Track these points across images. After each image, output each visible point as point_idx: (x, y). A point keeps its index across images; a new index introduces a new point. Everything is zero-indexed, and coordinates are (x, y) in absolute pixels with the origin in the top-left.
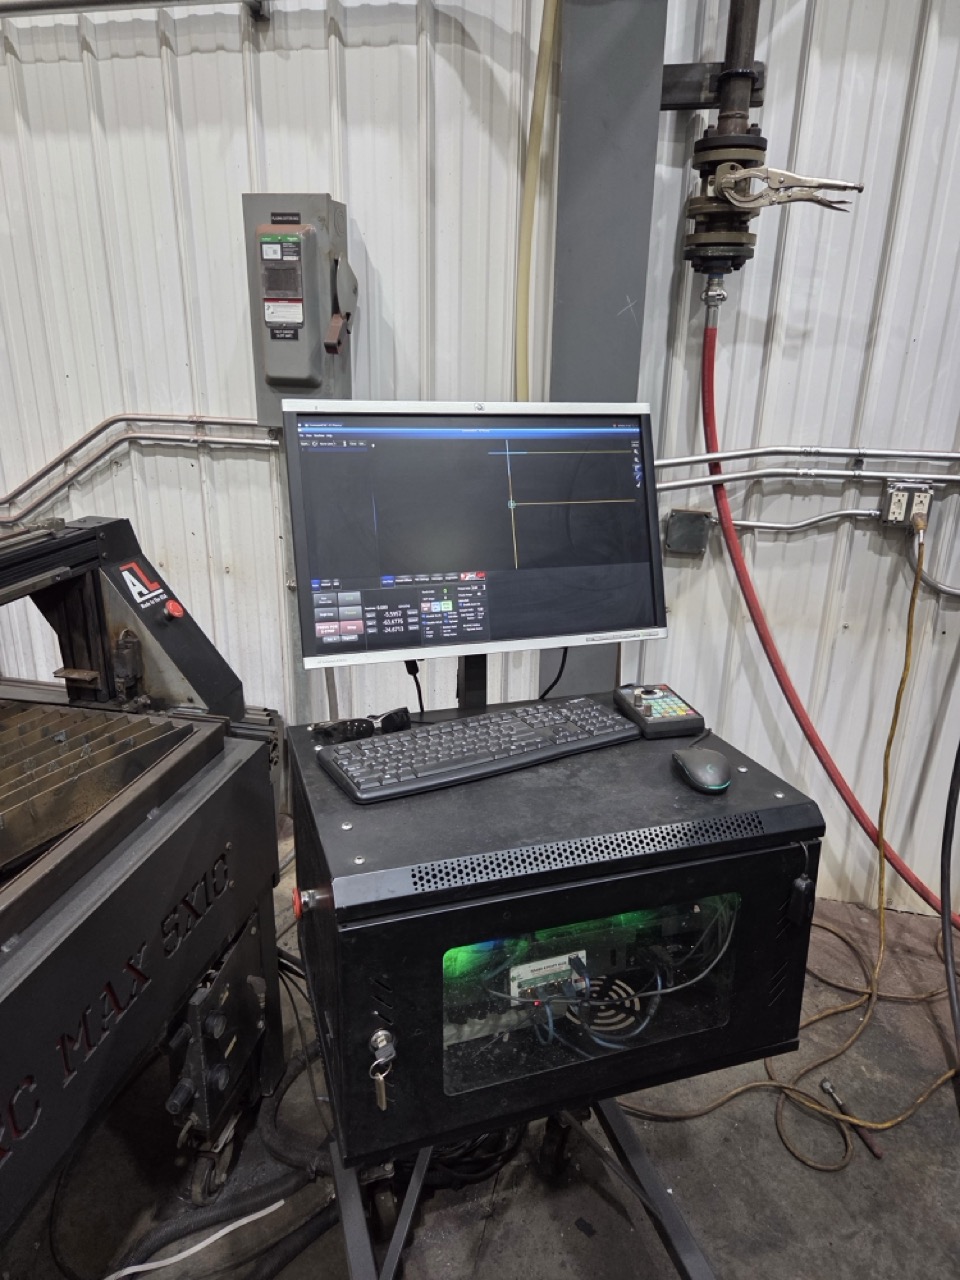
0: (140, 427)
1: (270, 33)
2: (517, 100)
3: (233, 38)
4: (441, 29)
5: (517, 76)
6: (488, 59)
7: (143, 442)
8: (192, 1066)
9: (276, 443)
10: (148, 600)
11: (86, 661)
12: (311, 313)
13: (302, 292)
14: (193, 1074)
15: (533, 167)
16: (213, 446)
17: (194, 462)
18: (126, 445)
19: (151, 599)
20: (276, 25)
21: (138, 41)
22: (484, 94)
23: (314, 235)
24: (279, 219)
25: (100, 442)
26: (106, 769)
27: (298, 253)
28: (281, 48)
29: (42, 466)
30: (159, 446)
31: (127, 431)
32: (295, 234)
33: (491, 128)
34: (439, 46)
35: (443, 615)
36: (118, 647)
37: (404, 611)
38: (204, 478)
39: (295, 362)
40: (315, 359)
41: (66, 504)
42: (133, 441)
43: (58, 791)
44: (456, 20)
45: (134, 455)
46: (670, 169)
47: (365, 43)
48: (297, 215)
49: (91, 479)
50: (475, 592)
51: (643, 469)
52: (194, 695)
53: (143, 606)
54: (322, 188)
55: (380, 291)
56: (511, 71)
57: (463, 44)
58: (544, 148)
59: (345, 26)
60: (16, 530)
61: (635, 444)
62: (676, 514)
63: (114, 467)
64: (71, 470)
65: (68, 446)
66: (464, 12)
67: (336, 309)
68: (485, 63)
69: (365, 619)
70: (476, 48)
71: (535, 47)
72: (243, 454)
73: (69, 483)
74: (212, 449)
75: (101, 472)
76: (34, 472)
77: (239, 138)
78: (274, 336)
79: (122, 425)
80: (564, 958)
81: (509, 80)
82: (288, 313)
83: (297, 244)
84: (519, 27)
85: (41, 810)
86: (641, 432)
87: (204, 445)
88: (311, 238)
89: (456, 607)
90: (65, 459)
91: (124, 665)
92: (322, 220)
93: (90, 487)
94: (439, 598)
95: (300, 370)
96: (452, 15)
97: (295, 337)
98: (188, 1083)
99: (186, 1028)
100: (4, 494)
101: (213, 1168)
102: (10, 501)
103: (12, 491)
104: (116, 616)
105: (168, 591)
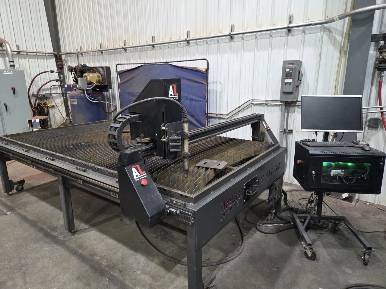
0: (254, 101)
1: (291, 33)
2: (340, 41)
3: (284, 34)
4: (325, 30)
5: (340, 37)
6: (335, 35)
7: (255, 104)
8: (273, 194)
9: (282, 104)
11: (256, 135)
12: (294, 81)
13: (293, 77)
15: (343, 53)
16: (268, 104)
17: (264, 107)
18: (251, 104)
19: (266, 127)
20: (292, 32)
21: (266, 36)
22: (333, 41)
23: (296, 67)
24: (289, 64)
25: (246, 104)
27: (293, 70)
28: (293, 35)
29: (235, 109)
30: (258, 105)
31: (252, 102)
32: (292, 67)
33: (334, 46)
34: (324, 33)
36: (262, 133)
38: (266, 110)
39: (289, 89)
40: (293, 88)
41: (238, 115)
42: (253, 104)
44: (329, 28)
45: (253, 106)
46: (373, 52)
47: (309, 34)
48: (293, 64)
49: (243, 111)
52: (273, 142)
54: (298, 59)
55: (307, 76)
56: (339, 36)
57: (330, 32)
58: (345, 49)
59: (306, 31)
62: (371, 119)
63: (248, 108)
64: (240, 109)
65: (240, 105)
66: (330, 27)
67: (299, 79)
68: (334, 35)
70: (332, 33)
71: (345, 32)
72: (274, 106)
73: (239, 111)
74: (268, 105)
75: (246, 109)
77: (282, 51)
78: (286, 85)
79: (251, 101)
80: (340, 171)
81: (339, 38)
82: (290, 81)
83: (293, 69)
84: (342, 29)
86: (360, 100)
87: (266, 104)
88: (295, 67)
90: (239, 107)
91: (262, 136)
92: (298, 64)
95: (290, 91)
96: (328, 28)
97: (290, 85)
98: (272, 196)
99: (273, 187)
100: (226, 113)
101: (272, 215)
102: (228, 115)
103: (228, 112)
104: (261, 129)
105: (268, 126)
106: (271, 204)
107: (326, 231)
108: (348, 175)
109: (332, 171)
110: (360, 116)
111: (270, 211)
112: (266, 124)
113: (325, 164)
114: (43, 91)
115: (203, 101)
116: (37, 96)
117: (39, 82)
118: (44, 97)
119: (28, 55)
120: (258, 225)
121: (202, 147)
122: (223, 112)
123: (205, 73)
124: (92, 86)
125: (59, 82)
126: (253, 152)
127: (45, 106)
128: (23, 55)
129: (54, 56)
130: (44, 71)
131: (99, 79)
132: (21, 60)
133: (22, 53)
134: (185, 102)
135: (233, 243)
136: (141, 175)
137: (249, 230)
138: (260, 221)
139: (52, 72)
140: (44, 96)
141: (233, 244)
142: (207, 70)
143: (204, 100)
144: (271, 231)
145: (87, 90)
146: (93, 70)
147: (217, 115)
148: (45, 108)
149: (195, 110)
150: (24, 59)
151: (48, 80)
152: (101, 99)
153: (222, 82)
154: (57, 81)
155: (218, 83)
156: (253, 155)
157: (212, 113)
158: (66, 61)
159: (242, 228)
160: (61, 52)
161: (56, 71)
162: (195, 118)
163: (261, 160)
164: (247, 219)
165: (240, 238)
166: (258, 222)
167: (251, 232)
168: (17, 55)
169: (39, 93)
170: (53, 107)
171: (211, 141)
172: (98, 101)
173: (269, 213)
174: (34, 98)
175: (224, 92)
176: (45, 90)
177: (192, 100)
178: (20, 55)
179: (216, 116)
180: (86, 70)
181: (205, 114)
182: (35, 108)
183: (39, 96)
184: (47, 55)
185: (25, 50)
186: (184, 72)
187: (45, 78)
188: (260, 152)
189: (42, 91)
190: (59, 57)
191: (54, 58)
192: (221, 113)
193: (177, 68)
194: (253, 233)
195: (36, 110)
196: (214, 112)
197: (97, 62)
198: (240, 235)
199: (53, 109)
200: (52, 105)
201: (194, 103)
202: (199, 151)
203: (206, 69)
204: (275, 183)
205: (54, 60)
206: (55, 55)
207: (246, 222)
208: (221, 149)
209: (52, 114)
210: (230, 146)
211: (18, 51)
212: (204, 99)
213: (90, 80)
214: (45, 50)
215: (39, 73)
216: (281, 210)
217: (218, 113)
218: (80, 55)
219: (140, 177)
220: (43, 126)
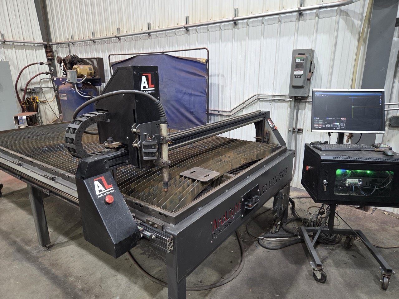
0: (260, 96)
1: (303, 17)
2: (359, 26)
3: (294, 19)
4: (342, 13)
5: (359, 22)
6: (353, 19)
7: (261, 99)
8: (278, 204)
9: (291, 99)
11: (260, 136)
12: (305, 73)
13: (304, 68)
14: (278, 205)
15: (361, 40)
16: (276, 100)
17: (271, 103)
18: (257, 100)
19: (272, 126)
20: (304, 16)
21: (274, 21)
22: (351, 26)
23: (308, 57)
24: (300, 54)
25: (252, 100)
26: (268, 150)
27: (304, 61)
28: (304, 20)
29: (238, 104)
30: (264, 100)
31: (257, 97)
32: (303, 57)
33: (352, 32)
34: (341, 17)
35: (337, 125)
36: (266, 133)
37: (330, 124)
38: (273, 107)
39: (299, 82)
40: (304, 82)
41: (242, 112)
42: (258, 99)
43: (264, 151)
44: (346, 12)
45: (258, 102)
46: (397, 38)
47: (324, 18)
48: (304, 53)
49: (248, 107)
50: (344, 122)
51: (382, 101)
52: (279, 143)
54: (310, 48)
55: (320, 67)
56: (358, 20)
57: (347, 16)
58: (365, 35)
59: (320, 15)
60: (231, 118)
61: (381, 97)
62: (393, 117)
63: (253, 105)
64: (244, 105)
65: (245, 100)
66: (348, 10)
67: (310, 71)
68: (352, 20)
69: (323, 125)
70: (349, 16)
71: (365, 15)
72: (282, 102)
73: (243, 108)
74: (275, 101)
75: (251, 106)
76: (237, 106)
77: (292, 38)
78: (295, 77)
79: (257, 96)
80: (357, 180)
81: (357, 22)
82: (300, 73)
83: (304, 59)
84: (361, 12)
85: (262, 153)
86: (382, 95)
87: (274, 100)
88: (307, 57)
89: (340, 124)
90: (244, 103)
91: (267, 137)
92: (310, 54)
93: (247, 109)
94: (337, 122)
95: (301, 85)
96: (345, 11)
97: (300, 77)
98: (277, 207)
99: (278, 196)
100: (229, 110)
101: (276, 228)
102: (231, 111)
103: (231, 109)
104: (267, 128)
105: (274, 125)
106: (275, 215)
107: (339, 247)
108: (367, 184)
109: (348, 180)
110: (381, 113)
111: (275, 223)
113: (339, 172)
114: (32, 85)
115: (204, 96)
116: (25, 91)
117: (28, 74)
118: (33, 92)
119: (14, 45)
120: (260, 239)
121: (197, 150)
122: (226, 108)
123: (205, 64)
124: (83, 79)
125: (50, 74)
126: (255, 156)
127: (34, 102)
128: (9, 45)
129: (43, 46)
130: (33, 63)
131: (91, 71)
132: (7, 51)
133: (8, 43)
134: (184, 98)
135: (230, 261)
136: (106, 189)
137: (250, 244)
138: (263, 234)
139: (42, 64)
140: (33, 90)
141: (231, 262)
142: (207, 61)
143: (204, 95)
144: (275, 246)
145: (77, 84)
146: (82, 61)
147: (219, 111)
148: (34, 103)
149: (194, 106)
150: (10, 50)
151: (38, 73)
152: (93, 94)
153: (225, 75)
154: (47, 73)
155: (220, 76)
156: (255, 160)
157: (214, 109)
158: (57, 51)
159: (242, 243)
160: (51, 42)
161: (46, 63)
162: (195, 115)
163: (264, 166)
164: (249, 231)
165: (240, 254)
166: (261, 235)
167: (253, 247)
168: (2, 45)
169: (28, 87)
170: (44, 102)
171: (209, 143)
172: (90, 96)
173: (274, 224)
174: (22, 92)
175: (226, 86)
176: (35, 83)
177: (190, 95)
178: (6, 45)
179: (218, 114)
180: (77, 61)
181: (205, 110)
182: (23, 104)
183: (28, 91)
184: (36, 45)
185: (11, 39)
186: (182, 64)
187: (34, 70)
188: (263, 155)
189: (31, 85)
190: (49, 47)
191: (44, 48)
192: (224, 110)
193: (174, 59)
194: (254, 248)
195: (25, 106)
196: (216, 109)
197: (90, 53)
198: (239, 251)
199: (44, 105)
200: (42, 100)
201: (193, 98)
202: (193, 154)
203: (206, 59)
204: (281, 191)
205: (43, 51)
206: (44, 45)
207: (247, 235)
208: (218, 152)
209: (43, 110)
210: (229, 149)
211: (3, 40)
212: (205, 94)
213: (80, 73)
214: (34, 40)
215: (27, 65)
216: (288, 221)
217: (220, 109)
218: (71, 45)
219: (105, 193)
220: (31, 123)
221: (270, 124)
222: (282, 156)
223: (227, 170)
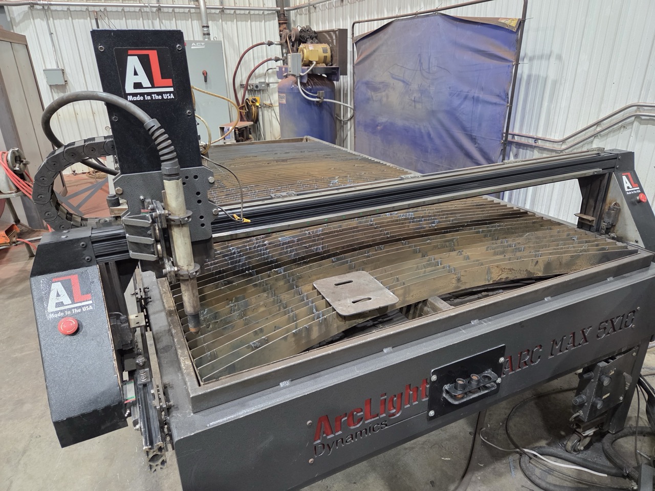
0: (644, 110)
7: (643, 117)
8: (588, 391)
10: (631, 191)
11: (591, 212)
14: (588, 394)
18: (633, 118)
19: (633, 191)
25: (619, 117)
26: (594, 255)
29: (585, 126)
30: (651, 120)
31: (636, 111)
36: (609, 208)
41: (590, 145)
42: (637, 117)
43: (572, 257)
45: (636, 124)
49: (607, 134)
52: (640, 240)
53: (628, 193)
60: (561, 154)
63: (622, 129)
64: (599, 129)
65: (601, 118)
73: (595, 136)
75: (614, 131)
76: (580, 129)
79: (635, 107)
85: (564, 261)
90: (598, 123)
91: (609, 217)
93: (605, 138)
98: (584, 397)
99: (592, 374)
100: (561, 138)
101: (579, 441)
102: (563, 141)
103: (565, 137)
104: (614, 195)
105: (641, 189)
106: (578, 414)
111: (578, 430)
112: (636, 181)
114: (256, 79)
115: (502, 105)
116: (245, 87)
117: (251, 61)
118: (256, 90)
119: (236, 14)
120: (525, 453)
121: (412, 226)
122: (553, 134)
123: (515, 31)
124: (308, 69)
125: (282, 61)
126: (541, 266)
127: (254, 105)
128: (230, 14)
129: (276, 14)
130: (259, 42)
131: (325, 55)
132: (226, 24)
133: (228, 11)
134: (462, 107)
135: (433, 479)
136: (74, 303)
137: (497, 456)
138: (543, 443)
139: (270, 44)
140: (257, 87)
141: (432, 483)
142: (521, 23)
143: (502, 102)
145: (301, 77)
146: (317, 37)
147: (536, 139)
148: (253, 107)
149: (480, 125)
150: (230, 22)
151: (265, 59)
152: (324, 96)
153: (564, 56)
154: (277, 60)
155: (553, 60)
157: (527, 134)
158: (294, 22)
159: (478, 447)
160: (289, 6)
161: (276, 43)
162: (478, 144)
163: (546, 299)
164: (511, 424)
165: (461, 473)
166: (531, 446)
167: (500, 466)
168: (220, 14)
169: (249, 82)
170: (266, 106)
171: (453, 212)
172: (319, 98)
173: (574, 432)
174: (242, 90)
175: (563, 82)
176: (260, 76)
177: (476, 100)
178: (225, 15)
179: (534, 144)
180: (307, 37)
181: (500, 136)
182: (242, 108)
183: (249, 88)
184: (266, 12)
185: (232, 6)
186: (469, 33)
187: (261, 55)
188: (571, 265)
189: (254, 78)
190: (283, 15)
191: (277, 18)
192: (548, 137)
193: (455, 22)
194: (503, 470)
195: (244, 111)
196: (531, 134)
197: (334, 22)
198: (464, 463)
199: (270, 110)
200: (268, 102)
201: (480, 107)
202: (391, 237)
203: (519, 19)
204: (602, 364)
205: (276, 22)
206: (278, 12)
207: (502, 431)
208: (452, 240)
209: (268, 119)
210: (485, 236)
211: (221, 7)
212: (504, 100)
213: (307, 57)
214: (264, 4)
215: (251, 45)
216: (625, 431)
217: (540, 135)
218: (312, 10)
219: (70, 310)
220: (241, 138)
221: (627, 184)
222: (625, 277)
223: (442, 291)
